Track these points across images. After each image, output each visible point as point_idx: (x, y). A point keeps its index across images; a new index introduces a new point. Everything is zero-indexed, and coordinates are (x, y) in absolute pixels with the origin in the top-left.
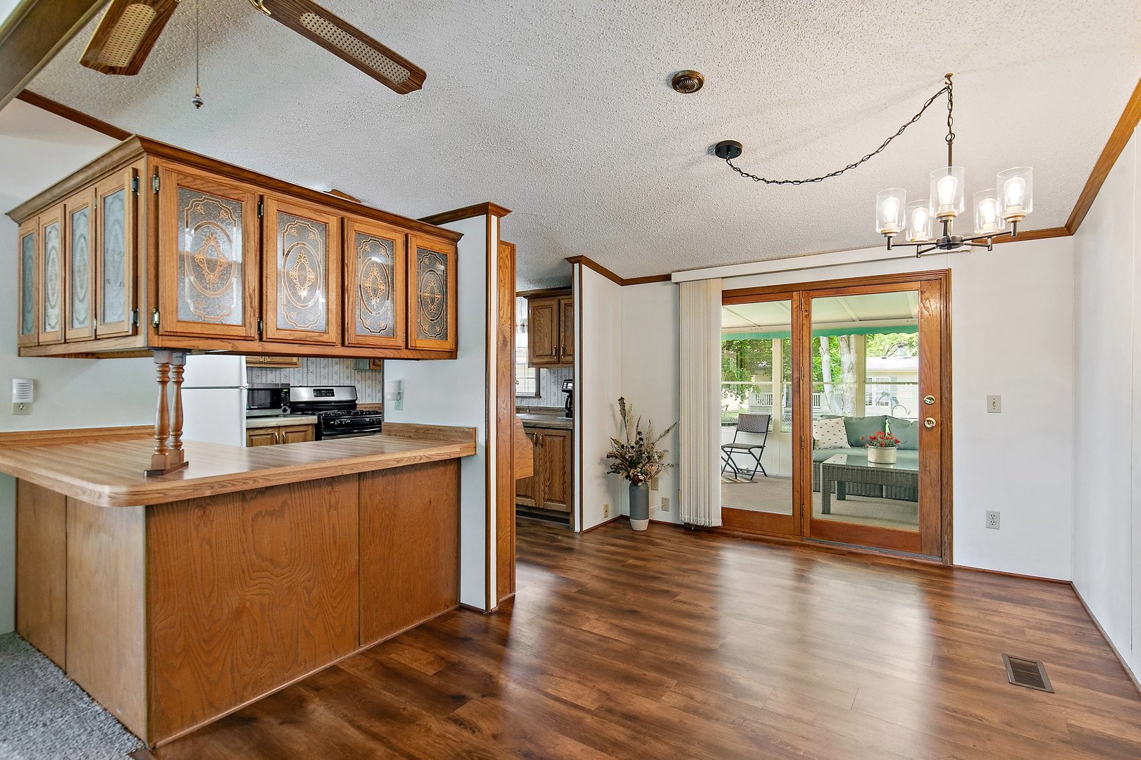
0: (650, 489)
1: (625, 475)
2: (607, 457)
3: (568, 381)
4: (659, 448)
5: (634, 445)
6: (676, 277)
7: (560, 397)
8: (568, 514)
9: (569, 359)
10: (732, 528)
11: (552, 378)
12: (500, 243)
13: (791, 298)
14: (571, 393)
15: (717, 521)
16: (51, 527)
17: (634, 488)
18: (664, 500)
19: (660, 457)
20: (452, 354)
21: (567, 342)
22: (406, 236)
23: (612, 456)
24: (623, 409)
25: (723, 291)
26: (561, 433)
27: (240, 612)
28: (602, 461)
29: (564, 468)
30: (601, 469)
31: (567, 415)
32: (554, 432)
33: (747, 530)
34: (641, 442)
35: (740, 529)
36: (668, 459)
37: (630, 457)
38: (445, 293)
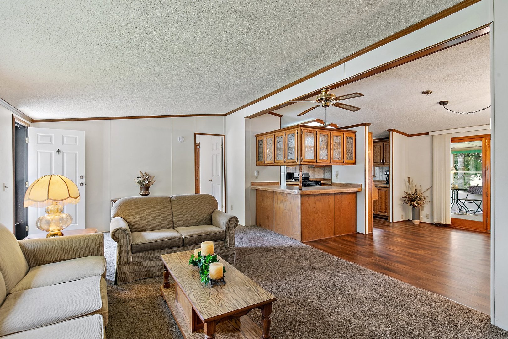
0: (420, 210)
1: (410, 204)
2: (403, 197)
3: (387, 171)
4: (424, 195)
5: (414, 194)
6: (431, 134)
7: (383, 177)
8: (387, 216)
9: (388, 163)
10: (456, 226)
11: (380, 170)
12: (369, 132)
13: (482, 140)
14: (388, 176)
15: (449, 223)
16: (268, 202)
17: (414, 209)
18: (427, 215)
19: (424, 199)
20: (354, 164)
21: (387, 158)
22: (344, 134)
23: (404, 197)
24: (409, 181)
25: (451, 138)
26: (385, 189)
27: (314, 220)
28: (401, 199)
29: (386, 201)
30: (400, 202)
31: (387, 183)
32: (382, 189)
33: (462, 227)
34: (417, 193)
35: (459, 226)
36: (428, 199)
37: (412, 198)
38: (352, 147)
